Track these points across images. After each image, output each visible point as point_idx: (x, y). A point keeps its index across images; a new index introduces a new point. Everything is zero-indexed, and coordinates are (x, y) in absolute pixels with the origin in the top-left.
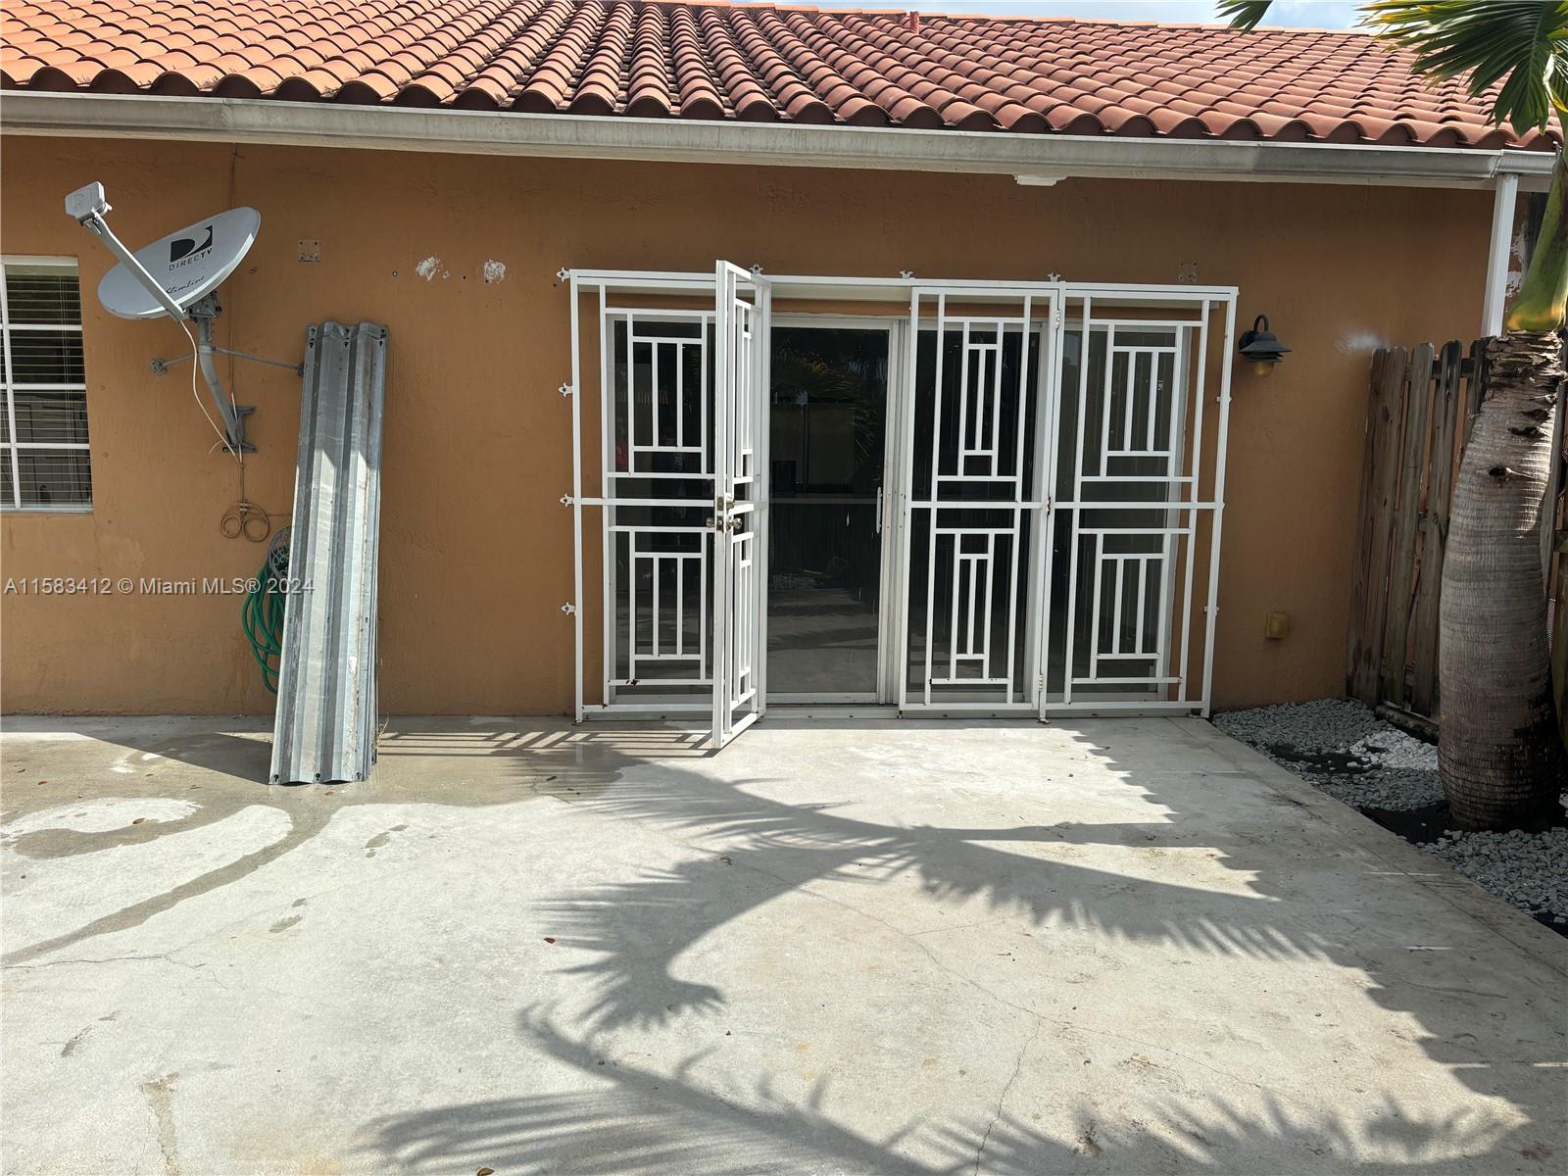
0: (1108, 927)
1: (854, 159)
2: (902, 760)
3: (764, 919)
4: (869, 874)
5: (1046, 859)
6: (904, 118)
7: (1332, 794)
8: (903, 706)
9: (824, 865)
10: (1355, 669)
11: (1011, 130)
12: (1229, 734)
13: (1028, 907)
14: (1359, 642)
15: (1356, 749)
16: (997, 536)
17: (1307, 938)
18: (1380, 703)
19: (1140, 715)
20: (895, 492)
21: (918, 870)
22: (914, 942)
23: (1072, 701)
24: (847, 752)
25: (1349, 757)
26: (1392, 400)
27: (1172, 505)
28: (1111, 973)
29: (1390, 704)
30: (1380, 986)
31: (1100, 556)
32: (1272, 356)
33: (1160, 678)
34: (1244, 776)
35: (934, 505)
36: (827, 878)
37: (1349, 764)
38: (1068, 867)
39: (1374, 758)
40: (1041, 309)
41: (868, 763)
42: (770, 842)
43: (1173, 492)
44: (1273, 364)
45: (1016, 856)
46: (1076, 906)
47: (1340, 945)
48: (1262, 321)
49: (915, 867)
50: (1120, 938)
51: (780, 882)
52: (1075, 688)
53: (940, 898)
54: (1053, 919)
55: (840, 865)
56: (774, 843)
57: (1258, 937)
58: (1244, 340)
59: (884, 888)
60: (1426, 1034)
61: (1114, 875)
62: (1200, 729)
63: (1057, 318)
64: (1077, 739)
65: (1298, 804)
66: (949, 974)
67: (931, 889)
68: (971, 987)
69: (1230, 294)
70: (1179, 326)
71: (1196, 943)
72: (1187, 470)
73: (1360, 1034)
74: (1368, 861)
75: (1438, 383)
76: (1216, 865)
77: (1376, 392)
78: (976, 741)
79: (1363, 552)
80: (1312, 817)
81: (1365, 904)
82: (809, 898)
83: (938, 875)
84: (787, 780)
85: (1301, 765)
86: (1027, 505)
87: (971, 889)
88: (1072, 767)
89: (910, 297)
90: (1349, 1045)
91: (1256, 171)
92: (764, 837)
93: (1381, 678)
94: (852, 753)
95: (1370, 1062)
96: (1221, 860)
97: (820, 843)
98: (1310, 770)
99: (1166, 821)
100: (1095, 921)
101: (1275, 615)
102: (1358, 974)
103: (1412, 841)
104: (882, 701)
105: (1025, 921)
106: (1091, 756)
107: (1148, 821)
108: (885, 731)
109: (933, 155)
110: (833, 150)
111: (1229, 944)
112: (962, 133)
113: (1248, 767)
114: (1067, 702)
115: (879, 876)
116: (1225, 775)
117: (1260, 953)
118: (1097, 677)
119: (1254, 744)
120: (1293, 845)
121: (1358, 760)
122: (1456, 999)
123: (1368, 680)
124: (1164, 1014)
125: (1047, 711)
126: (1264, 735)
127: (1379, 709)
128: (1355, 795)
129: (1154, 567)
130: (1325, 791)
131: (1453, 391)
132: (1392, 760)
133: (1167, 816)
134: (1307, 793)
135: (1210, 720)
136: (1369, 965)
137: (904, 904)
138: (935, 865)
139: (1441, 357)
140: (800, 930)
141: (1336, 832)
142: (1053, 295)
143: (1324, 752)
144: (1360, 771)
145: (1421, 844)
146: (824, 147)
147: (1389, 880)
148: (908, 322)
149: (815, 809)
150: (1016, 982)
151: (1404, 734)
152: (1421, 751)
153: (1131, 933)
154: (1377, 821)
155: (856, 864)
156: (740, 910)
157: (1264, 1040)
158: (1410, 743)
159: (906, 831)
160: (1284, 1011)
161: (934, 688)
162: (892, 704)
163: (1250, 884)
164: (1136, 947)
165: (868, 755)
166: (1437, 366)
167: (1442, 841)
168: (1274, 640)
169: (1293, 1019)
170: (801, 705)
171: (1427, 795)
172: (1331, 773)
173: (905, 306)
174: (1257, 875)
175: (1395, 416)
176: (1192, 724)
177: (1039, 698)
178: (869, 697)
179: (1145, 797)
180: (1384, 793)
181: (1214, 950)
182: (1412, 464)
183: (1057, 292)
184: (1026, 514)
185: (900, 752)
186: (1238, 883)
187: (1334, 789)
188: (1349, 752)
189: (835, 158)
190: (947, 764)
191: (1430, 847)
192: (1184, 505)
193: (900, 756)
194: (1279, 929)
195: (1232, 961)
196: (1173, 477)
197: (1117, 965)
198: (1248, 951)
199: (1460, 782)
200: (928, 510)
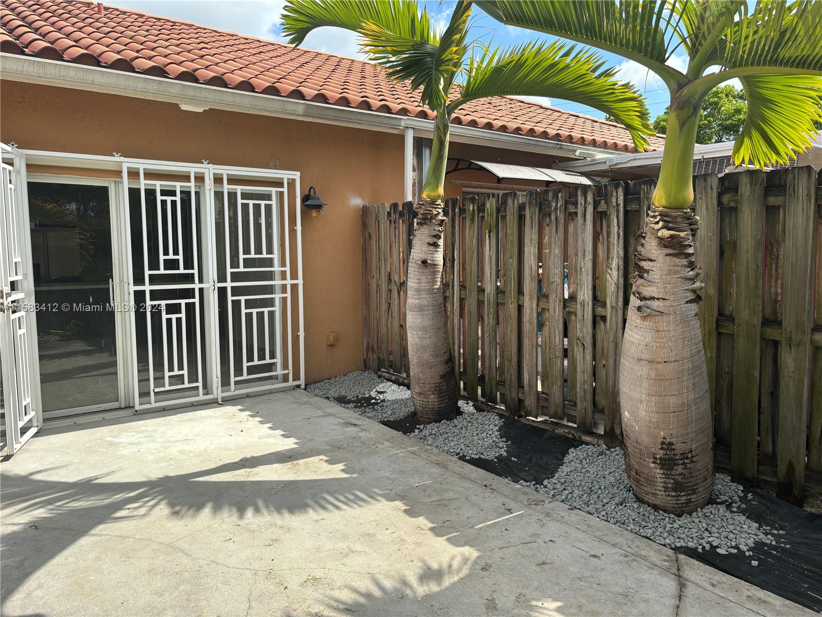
0: (279, 510)
1: (78, 84)
2: (143, 440)
3: (70, 560)
4: (135, 513)
5: (239, 480)
6: (110, 63)
7: (368, 417)
8: (138, 407)
9: (105, 515)
10: (367, 355)
11: (176, 78)
12: (316, 395)
13: (234, 510)
14: (368, 343)
15: (373, 394)
16: (186, 304)
17: (374, 492)
18: (380, 370)
19: (271, 392)
20: (121, 281)
21: (166, 504)
22: (173, 547)
23: (235, 390)
24: (106, 441)
25: (371, 398)
26: (372, 229)
27: (277, 282)
28: (287, 535)
29: (383, 370)
30: (409, 507)
31: (244, 311)
32: (319, 207)
33: (279, 371)
34: (328, 416)
35: (147, 288)
36: (109, 523)
37: (372, 401)
38: (252, 482)
39: (381, 397)
40: (200, 179)
41: (121, 445)
42: (63, 509)
43: (277, 276)
44: (319, 211)
45: (222, 482)
46: (260, 503)
47: (388, 492)
48: (312, 189)
49: (164, 502)
50: (287, 515)
51: (76, 532)
52: (236, 383)
53: (182, 517)
54: (249, 513)
55: (115, 512)
56: (66, 509)
57: (351, 497)
58: (305, 199)
59: (147, 519)
60: (432, 525)
61: (276, 481)
62: (300, 394)
63: (209, 183)
64: (241, 410)
65: (355, 425)
66: (198, 561)
67: (176, 513)
68: (213, 565)
69: (296, 175)
70: (273, 190)
71: (324, 508)
72: (283, 264)
73: (406, 533)
74: (390, 447)
75: (390, 221)
76: (325, 464)
77: (365, 225)
78: (185, 420)
79: (366, 300)
80: (363, 430)
81: (393, 469)
82: (98, 538)
83: (178, 504)
84: (67, 466)
85: (351, 405)
86: (201, 286)
87: (199, 507)
88: (241, 427)
89: (121, 168)
90: (403, 540)
91: (304, 115)
92: (58, 506)
93: (379, 358)
94: (109, 441)
95: (413, 546)
96: (326, 461)
97: (98, 502)
98: (356, 407)
99: (295, 446)
100: (272, 509)
101: (331, 334)
102: (398, 503)
103: (405, 433)
104: (123, 406)
105: (235, 518)
106: (250, 419)
107: (287, 448)
108: (128, 424)
109: (130, 87)
110: (64, 76)
111: (340, 504)
112: (148, 77)
113: (328, 410)
114: (233, 391)
115: (142, 513)
116: (319, 417)
117: (355, 506)
118: (248, 375)
119: (328, 398)
120: (357, 446)
121: (375, 398)
122: (439, 505)
123: (373, 360)
124: (318, 550)
125: (222, 398)
126: (332, 393)
127: (379, 373)
128: (378, 416)
129: (271, 314)
130: (365, 416)
131: (397, 225)
132: (389, 396)
133: (295, 443)
134: (358, 419)
135: (305, 389)
136: (402, 497)
137: (162, 526)
138: (176, 498)
139: (391, 210)
140: (97, 559)
141: (373, 436)
142: (206, 171)
143: (360, 397)
144: (377, 404)
145: (408, 434)
146: (57, 73)
147: (400, 454)
148: (122, 182)
149: (91, 480)
150: (237, 554)
151: (391, 383)
152: (399, 390)
153: (292, 510)
154: (389, 426)
155: (126, 509)
156: (52, 556)
157: (367, 549)
158: (395, 387)
159: (154, 481)
160: (372, 532)
161: (156, 393)
162: (130, 407)
163: (342, 470)
164: (297, 518)
165: (120, 440)
166: (389, 214)
167: (416, 431)
168: (331, 346)
169: (376, 534)
170: (68, 417)
171: (407, 410)
172: (365, 407)
173: (119, 173)
174: (345, 465)
175: (373, 237)
176: (297, 392)
177: (217, 392)
178: (115, 405)
179: (282, 435)
180: (389, 413)
181: (334, 510)
182: (383, 259)
183: (209, 170)
184: (201, 290)
185: (140, 435)
186: (336, 471)
187: (368, 415)
188: (370, 395)
189: (66, 82)
190: (170, 437)
191: (412, 434)
192: (284, 282)
193: (141, 437)
194: (360, 491)
195: (343, 512)
196: (277, 268)
197: (289, 530)
198: (349, 506)
199: (421, 402)
200: (144, 291)
